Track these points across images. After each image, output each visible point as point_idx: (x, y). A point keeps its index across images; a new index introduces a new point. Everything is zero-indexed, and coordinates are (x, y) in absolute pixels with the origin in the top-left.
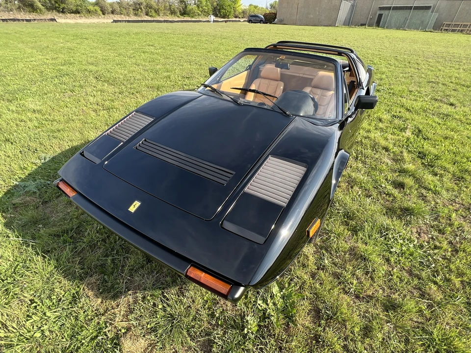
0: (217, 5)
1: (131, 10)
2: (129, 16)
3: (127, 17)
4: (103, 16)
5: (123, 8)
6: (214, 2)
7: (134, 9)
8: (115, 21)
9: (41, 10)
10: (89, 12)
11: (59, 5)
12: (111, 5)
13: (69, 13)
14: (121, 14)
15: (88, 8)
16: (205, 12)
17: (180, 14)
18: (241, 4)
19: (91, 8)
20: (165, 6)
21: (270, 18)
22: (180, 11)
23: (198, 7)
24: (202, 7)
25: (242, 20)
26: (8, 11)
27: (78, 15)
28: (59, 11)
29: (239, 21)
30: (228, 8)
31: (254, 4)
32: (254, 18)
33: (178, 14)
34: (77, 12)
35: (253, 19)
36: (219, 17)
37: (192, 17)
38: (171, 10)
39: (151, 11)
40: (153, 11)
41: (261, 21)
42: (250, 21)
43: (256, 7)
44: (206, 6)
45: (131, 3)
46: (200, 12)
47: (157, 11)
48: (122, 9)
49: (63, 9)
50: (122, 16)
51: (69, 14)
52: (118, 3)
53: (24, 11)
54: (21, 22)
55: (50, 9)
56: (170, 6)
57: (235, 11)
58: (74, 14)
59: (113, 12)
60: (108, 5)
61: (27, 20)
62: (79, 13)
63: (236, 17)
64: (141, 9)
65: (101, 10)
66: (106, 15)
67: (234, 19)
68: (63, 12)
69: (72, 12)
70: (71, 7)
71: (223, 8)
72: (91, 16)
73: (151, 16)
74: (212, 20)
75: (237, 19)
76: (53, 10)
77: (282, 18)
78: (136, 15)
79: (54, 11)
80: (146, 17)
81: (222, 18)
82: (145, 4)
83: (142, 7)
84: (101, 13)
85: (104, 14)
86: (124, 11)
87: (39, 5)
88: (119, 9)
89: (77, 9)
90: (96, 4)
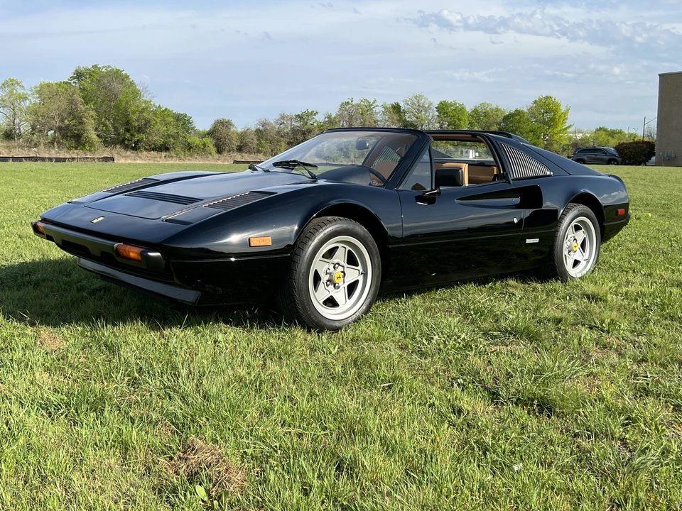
4: (217, 156)
5: (266, 140)
6: (491, 125)
8: (236, 162)
9: (92, 145)
10: (189, 147)
11: (132, 135)
12: (243, 136)
13: (146, 149)
15: (189, 141)
19: (196, 140)
27: (163, 154)
28: (127, 147)
32: (591, 155)
34: (164, 148)
45: (286, 130)
48: (263, 142)
49: (137, 143)
51: (145, 153)
52: (258, 131)
53: (59, 147)
55: (107, 143)
58: (155, 153)
59: (240, 149)
60: (235, 137)
62: (167, 149)
65: (217, 146)
66: (225, 154)
68: (135, 149)
69: (154, 149)
70: (155, 138)
72: (191, 156)
76: (115, 145)
77: (671, 152)
79: (118, 146)
84: (214, 150)
85: (219, 152)
86: (267, 147)
87: (93, 135)
88: (256, 141)
89: (165, 143)
90: (210, 134)
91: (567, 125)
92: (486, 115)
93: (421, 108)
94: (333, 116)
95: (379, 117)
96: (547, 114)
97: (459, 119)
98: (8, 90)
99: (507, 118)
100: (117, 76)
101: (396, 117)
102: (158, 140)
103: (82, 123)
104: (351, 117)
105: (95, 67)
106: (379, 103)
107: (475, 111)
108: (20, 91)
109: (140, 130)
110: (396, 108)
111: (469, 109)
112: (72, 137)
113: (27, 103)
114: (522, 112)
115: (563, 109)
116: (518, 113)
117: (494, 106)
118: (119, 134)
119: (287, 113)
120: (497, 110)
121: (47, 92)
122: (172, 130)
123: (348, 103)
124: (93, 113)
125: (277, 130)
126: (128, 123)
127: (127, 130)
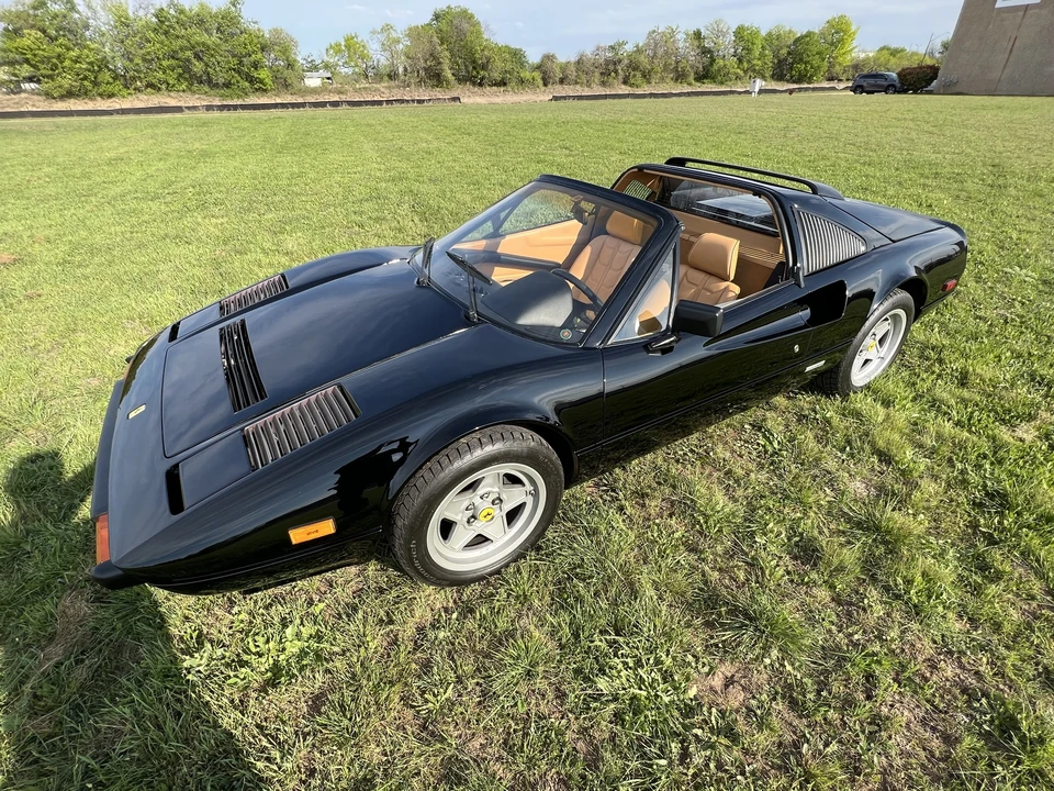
0: (789, 53)
1: (597, 74)
2: (589, 86)
3: (586, 89)
4: (543, 88)
5: (583, 71)
6: (781, 49)
7: (602, 74)
8: (556, 98)
9: (448, 83)
10: (522, 82)
11: (478, 72)
12: (564, 68)
13: (489, 85)
14: (577, 83)
15: (522, 75)
16: (754, 71)
17: (695, 79)
18: (852, 50)
19: (526, 74)
20: (665, 65)
21: (917, 80)
22: (696, 73)
23: (740, 61)
24: (749, 62)
25: (842, 86)
26: (404, 87)
27: (502, 89)
28: (474, 84)
29: (834, 89)
30: (816, 61)
31: (893, 46)
32: (872, 81)
33: (691, 78)
34: (502, 83)
35: (868, 82)
36: (788, 81)
37: (722, 83)
38: (677, 71)
39: (634, 76)
40: (639, 74)
41: (890, 88)
42: (858, 89)
43: (894, 53)
44: (759, 59)
45: (600, 61)
46: (741, 73)
47: (647, 76)
48: (581, 74)
49: (482, 79)
50: (578, 87)
51: (488, 88)
52: (577, 63)
53: (425, 87)
54: (411, 105)
55: (461, 80)
56: (677, 63)
57: (831, 65)
58: (496, 88)
59: (562, 81)
60: (558, 70)
61: (420, 102)
62: (505, 84)
63: (831, 79)
64: (616, 72)
65: (544, 79)
66: (550, 86)
67: (826, 84)
68: (481, 85)
69: (495, 85)
71: (801, 60)
72: (523, 89)
73: (632, 85)
74: (757, 90)
75: (832, 84)
76: (466, 82)
77: (954, 77)
78: (603, 84)
79: (468, 83)
80: (623, 86)
81: (794, 82)
82: (626, 61)
83: (619, 68)
84: (540, 82)
85: (545, 85)
86: (584, 78)
87: (448, 74)
88: (575, 74)
89: (503, 79)
90: (539, 67)
91: (854, 45)
92: (778, 37)
93: (720, 33)
94: (640, 45)
95: (681, 45)
96: (838, 33)
97: (753, 44)
98: (386, 34)
99: (797, 40)
100: (465, 16)
101: (696, 43)
102: (496, 76)
103: (440, 63)
104: (656, 45)
105: (448, 7)
106: (682, 29)
107: (770, 34)
108: (394, 35)
109: (484, 67)
110: (698, 35)
111: (763, 33)
112: (434, 77)
113: (401, 46)
114: (814, 33)
115: (853, 28)
116: (809, 34)
117: (788, 29)
118: (468, 72)
119: (602, 45)
120: (790, 32)
121: (415, 34)
122: (509, 66)
123: (654, 31)
124: (447, 53)
125: (592, 61)
126: (474, 62)
127: (474, 68)
